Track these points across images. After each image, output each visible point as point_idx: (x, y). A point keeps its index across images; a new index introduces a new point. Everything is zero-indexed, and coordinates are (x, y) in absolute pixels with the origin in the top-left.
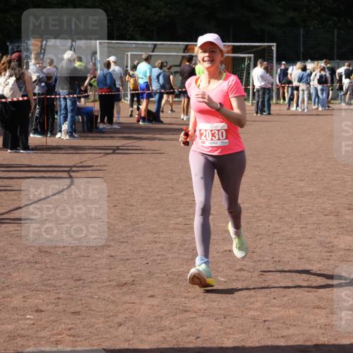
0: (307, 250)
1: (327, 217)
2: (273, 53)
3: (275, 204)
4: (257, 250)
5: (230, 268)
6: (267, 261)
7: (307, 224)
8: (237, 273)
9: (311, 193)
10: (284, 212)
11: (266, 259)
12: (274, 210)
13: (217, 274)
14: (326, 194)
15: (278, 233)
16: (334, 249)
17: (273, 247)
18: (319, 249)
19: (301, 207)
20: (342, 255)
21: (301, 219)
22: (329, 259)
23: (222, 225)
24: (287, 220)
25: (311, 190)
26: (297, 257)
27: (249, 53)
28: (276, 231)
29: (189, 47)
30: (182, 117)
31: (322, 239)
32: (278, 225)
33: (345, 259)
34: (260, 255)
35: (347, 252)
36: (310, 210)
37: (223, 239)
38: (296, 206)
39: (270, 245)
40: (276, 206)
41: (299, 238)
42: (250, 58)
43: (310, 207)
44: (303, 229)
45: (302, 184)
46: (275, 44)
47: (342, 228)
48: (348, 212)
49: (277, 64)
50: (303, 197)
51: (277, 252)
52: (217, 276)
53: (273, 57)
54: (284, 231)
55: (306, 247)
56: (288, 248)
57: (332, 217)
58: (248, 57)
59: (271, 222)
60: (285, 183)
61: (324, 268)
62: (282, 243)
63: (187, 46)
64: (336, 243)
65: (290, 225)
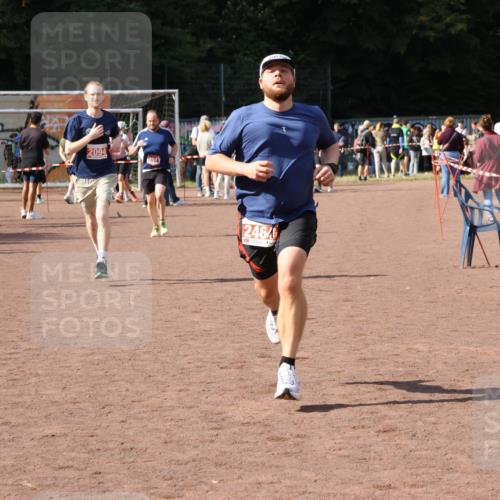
0: (181, 426)
1: (225, 371)
2: (173, 106)
3: (145, 353)
4: (99, 432)
5: (47, 465)
6: (112, 449)
7: (190, 384)
8: (57, 473)
9: (207, 332)
10: (157, 366)
11: (111, 445)
12: (140, 363)
13: (23, 477)
14: (231, 333)
15: (139, 401)
16: (224, 424)
17: (126, 426)
18: (200, 426)
19: (186, 356)
20: (235, 433)
21: (182, 376)
22: (212, 441)
23: (49, 392)
24: (159, 378)
25: (207, 327)
26: (162, 440)
27: (135, 107)
28: (136, 398)
29: (39, 99)
30: (23, 214)
31: (209, 408)
32: (142, 388)
33: (238, 439)
34: (102, 441)
35: (244, 428)
36: (200, 360)
37: (46, 417)
38: (178, 355)
39: (123, 422)
40: (147, 356)
41: (172, 408)
42: (136, 115)
43: (200, 356)
44: (182, 394)
45: (196, 318)
46: (176, 91)
47: (246, 387)
48: (259, 361)
49: (180, 122)
50: (192, 339)
51: (131, 433)
52: (21, 480)
53: (173, 111)
54: (149, 398)
55: (180, 423)
56: (150, 426)
57: (232, 370)
58: (133, 113)
59: (132, 383)
60: (169, 318)
61: (201, 456)
62: (142, 419)
63: (36, 96)
64: (230, 414)
65: (161, 387)
